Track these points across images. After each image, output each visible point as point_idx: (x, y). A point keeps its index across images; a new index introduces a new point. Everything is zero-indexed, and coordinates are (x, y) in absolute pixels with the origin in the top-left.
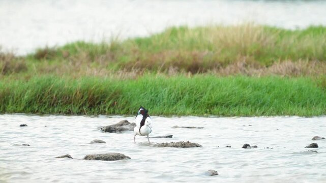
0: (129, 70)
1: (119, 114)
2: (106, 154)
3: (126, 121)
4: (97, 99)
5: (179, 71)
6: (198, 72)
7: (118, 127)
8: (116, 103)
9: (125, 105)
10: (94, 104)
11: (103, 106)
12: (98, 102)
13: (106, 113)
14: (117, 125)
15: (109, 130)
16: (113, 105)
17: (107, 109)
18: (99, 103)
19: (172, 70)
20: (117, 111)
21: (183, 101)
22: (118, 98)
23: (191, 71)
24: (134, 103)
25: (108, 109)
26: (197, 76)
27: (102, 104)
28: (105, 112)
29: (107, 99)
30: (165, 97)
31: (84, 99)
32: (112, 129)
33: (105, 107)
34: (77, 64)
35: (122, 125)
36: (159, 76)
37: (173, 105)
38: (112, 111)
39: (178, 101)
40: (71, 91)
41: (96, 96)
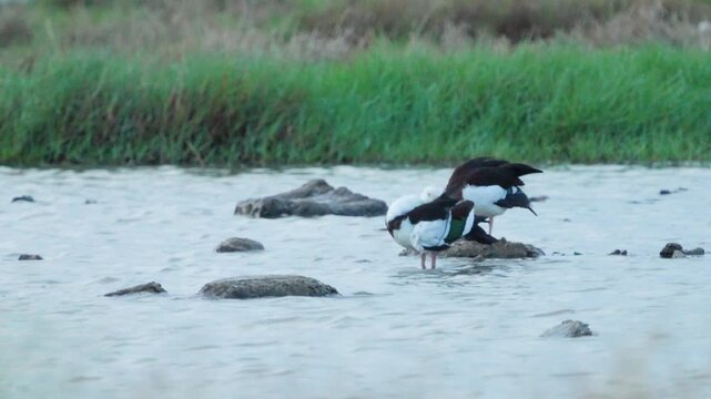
0: (328, 32)
1: (300, 162)
2: (266, 280)
3: (322, 184)
4: (234, 118)
5: (472, 34)
6: (531, 35)
7: (298, 201)
8: (289, 129)
9: (318, 134)
10: (227, 135)
11: (253, 140)
12: (238, 126)
13: (262, 162)
14: (297, 194)
15: (272, 209)
16: (281, 136)
17: (262, 149)
18: (243, 132)
19: (452, 33)
20: (293, 154)
21: (488, 122)
22: (295, 115)
23: (509, 35)
24: (344, 130)
25: (269, 149)
26: (524, 47)
27: (248, 132)
28: (258, 156)
29: (264, 120)
30: (433, 110)
31: (198, 119)
32: (280, 207)
33: (257, 143)
34: (176, 18)
35: (309, 194)
36: (416, 49)
37: (456, 133)
38: (279, 154)
39: (469, 120)
40: (159, 98)
41: (230, 111)
